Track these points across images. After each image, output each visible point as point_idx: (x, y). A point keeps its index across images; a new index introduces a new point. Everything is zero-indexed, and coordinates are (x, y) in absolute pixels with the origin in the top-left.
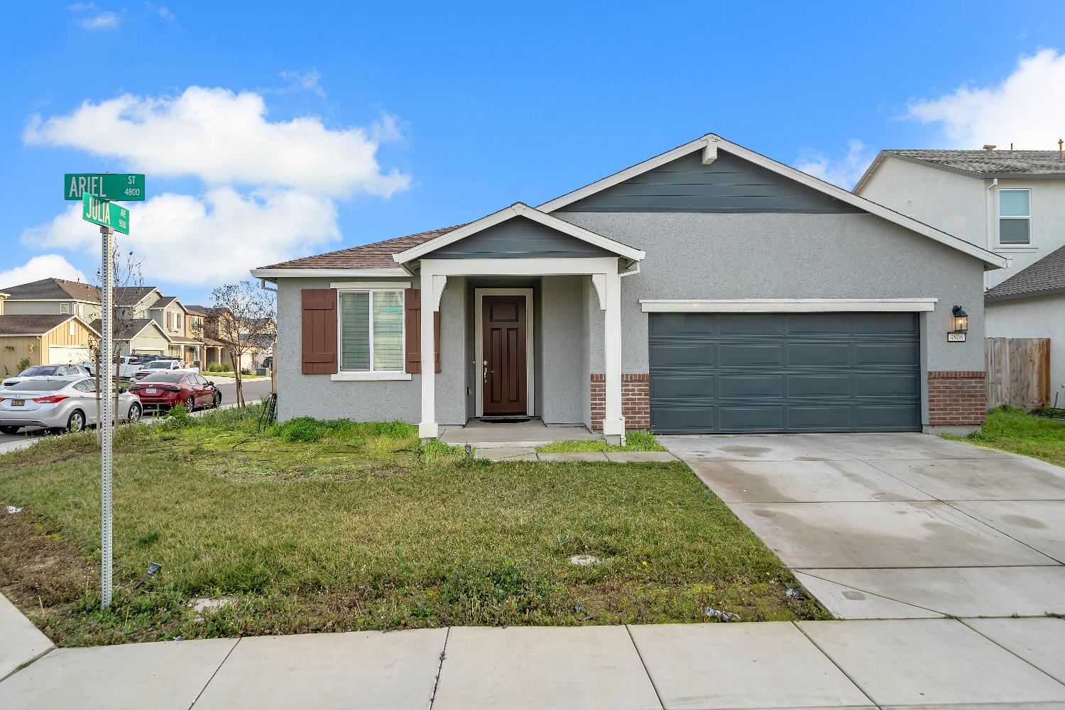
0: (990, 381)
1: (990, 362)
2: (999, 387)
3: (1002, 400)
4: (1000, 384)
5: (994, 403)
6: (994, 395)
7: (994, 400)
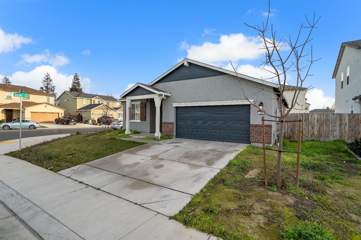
0: (330, 130)
1: (330, 122)
2: (335, 133)
3: (336, 137)
4: (336, 131)
5: (332, 138)
6: (332, 135)
7: (332, 137)
